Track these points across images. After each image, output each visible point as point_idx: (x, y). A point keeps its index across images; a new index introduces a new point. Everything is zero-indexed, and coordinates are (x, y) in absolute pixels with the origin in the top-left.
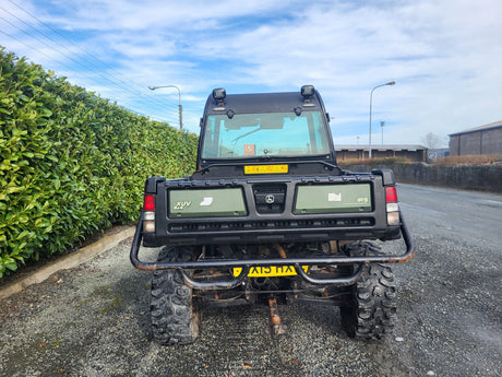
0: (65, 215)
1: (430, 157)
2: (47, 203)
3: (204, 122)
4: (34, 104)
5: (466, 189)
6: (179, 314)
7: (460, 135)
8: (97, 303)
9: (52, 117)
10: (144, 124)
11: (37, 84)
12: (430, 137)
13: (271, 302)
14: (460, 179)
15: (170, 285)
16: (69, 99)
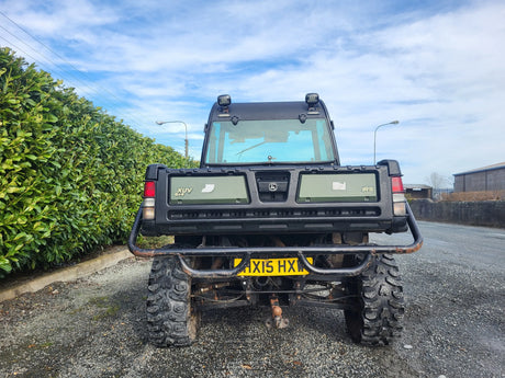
0: (64, 223)
1: (435, 196)
2: (47, 208)
3: (208, 128)
4: (40, 108)
5: (473, 225)
6: (176, 311)
7: (464, 174)
8: (92, 310)
9: (58, 124)
10: (149, 145)
11: (45, 89)
12: (434, 176)
13: (273, 301)
14: (466, 215)
15: (168, 280)
16: (76, 109)
